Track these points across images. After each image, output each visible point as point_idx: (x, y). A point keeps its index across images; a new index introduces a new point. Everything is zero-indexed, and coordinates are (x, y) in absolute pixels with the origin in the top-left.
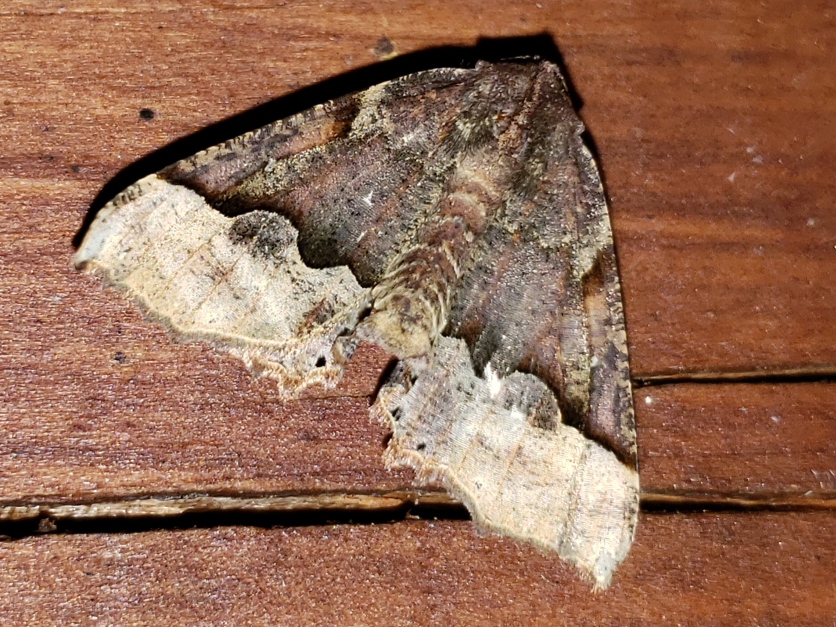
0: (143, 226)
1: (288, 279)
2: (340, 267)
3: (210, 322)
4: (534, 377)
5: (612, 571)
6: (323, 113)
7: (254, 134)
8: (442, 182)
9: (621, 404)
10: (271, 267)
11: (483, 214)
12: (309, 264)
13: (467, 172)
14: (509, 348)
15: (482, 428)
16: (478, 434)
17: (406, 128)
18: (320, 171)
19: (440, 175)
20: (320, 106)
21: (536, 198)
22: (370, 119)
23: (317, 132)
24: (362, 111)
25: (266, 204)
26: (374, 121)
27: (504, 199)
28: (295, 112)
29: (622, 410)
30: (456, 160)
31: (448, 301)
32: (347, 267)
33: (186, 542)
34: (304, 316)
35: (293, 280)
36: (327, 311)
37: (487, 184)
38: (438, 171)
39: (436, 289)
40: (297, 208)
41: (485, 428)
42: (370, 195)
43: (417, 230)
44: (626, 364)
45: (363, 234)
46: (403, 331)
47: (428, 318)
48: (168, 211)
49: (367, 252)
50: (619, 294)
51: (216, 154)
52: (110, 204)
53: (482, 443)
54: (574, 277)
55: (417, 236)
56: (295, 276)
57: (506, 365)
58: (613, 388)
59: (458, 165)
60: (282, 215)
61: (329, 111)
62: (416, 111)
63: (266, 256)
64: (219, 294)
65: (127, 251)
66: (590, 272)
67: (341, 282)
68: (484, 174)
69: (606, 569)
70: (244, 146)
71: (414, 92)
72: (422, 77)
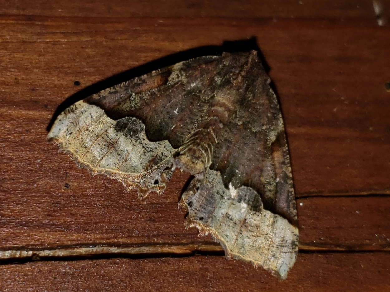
0: (77, 123)
1: (141, 146)
2: (164, 141)
3: (107, 165)
4: (251, 188)
5: (288, 272)
6: (156, 74)
7: (126, 83)
8: (209, 103)
9: (290, 198)
10: (134, 141)
11: (227, 116)
12: (150, 140)
13: (220, 98)
14: (239, 176)
15: (228, 211)
16: (226, 214)
17: (192, 81)
18: (154, 99)
19: (208, 100)
20: (154, 71)
21: (250, 110)
22: (176, 76)
23: (153, 82)
24: (173, 73)
25: (131, 114)
26: (178, 77)
27: (236, 110)
28: (143, 74)
29: (290, 201)
30: (215, 93)
31: (212, 153)
32: (167, 141)
33: (97, 265)
34: (148, 162)
35: (143, 147)
36: (159, 160)
37: (228, 103)
38: (207, 98)
39: (207, 146)
40: (145, 115)
41: (229, 211)
42: (177, 110)
43: (198, 123)
44: (291, 181)
45: (174, 126)
46: (193, 163)
47: (203, 158)
48: (88, 116)
49: (176, 134)
50: (288, 152)
51: (109, 91)
52: (63, 113)
53: (228, 218)
54: (268, 144)
55: (198, 126)
56: (144, 145)
57: (238, 183)
58: (286, 192)
59: (215, 95)
60: (138, 119)
61: (158, 73)
62: (196, 73)
63: (131, 136)
64: (111, 153)
65: (70, 134)
66: (274, 141)
67: (165, 147)
68: (227, 99)
69: (285, 271)
70: (121, 88)
71: (195, 65)
72: (199, 59)
